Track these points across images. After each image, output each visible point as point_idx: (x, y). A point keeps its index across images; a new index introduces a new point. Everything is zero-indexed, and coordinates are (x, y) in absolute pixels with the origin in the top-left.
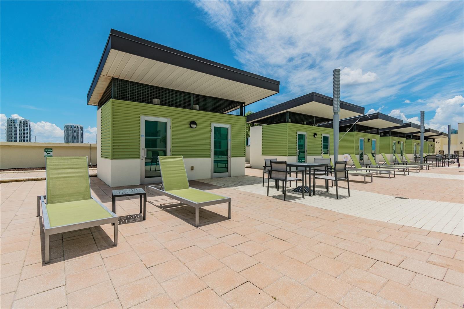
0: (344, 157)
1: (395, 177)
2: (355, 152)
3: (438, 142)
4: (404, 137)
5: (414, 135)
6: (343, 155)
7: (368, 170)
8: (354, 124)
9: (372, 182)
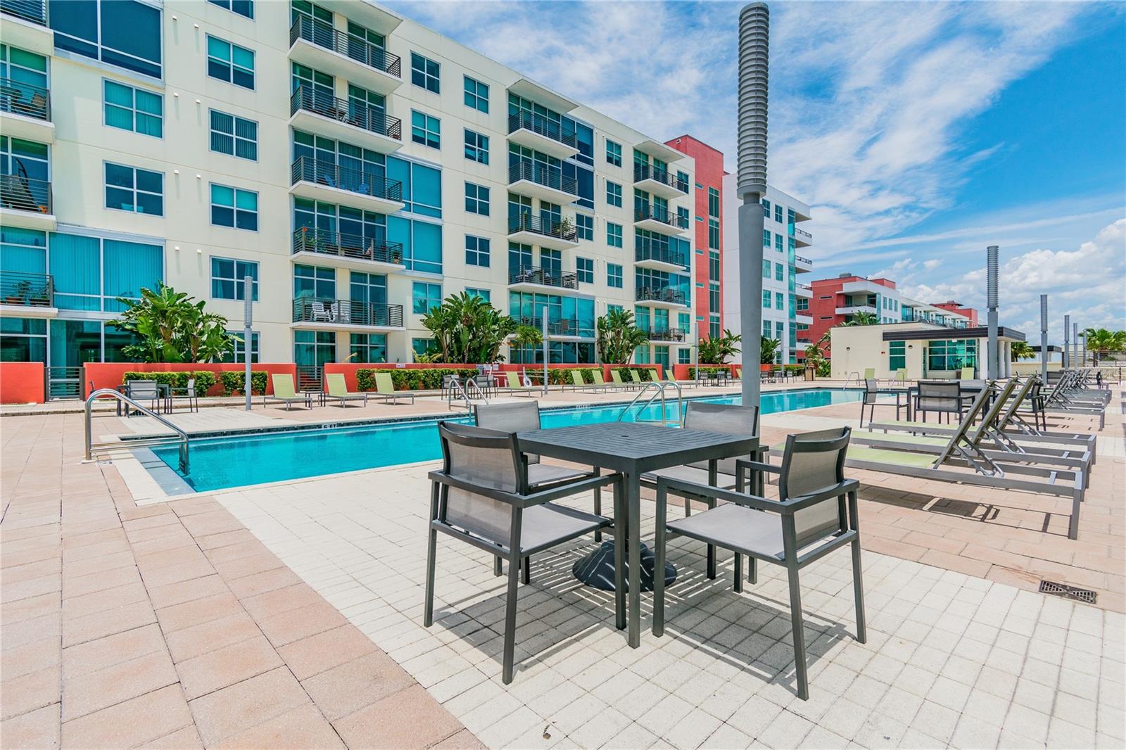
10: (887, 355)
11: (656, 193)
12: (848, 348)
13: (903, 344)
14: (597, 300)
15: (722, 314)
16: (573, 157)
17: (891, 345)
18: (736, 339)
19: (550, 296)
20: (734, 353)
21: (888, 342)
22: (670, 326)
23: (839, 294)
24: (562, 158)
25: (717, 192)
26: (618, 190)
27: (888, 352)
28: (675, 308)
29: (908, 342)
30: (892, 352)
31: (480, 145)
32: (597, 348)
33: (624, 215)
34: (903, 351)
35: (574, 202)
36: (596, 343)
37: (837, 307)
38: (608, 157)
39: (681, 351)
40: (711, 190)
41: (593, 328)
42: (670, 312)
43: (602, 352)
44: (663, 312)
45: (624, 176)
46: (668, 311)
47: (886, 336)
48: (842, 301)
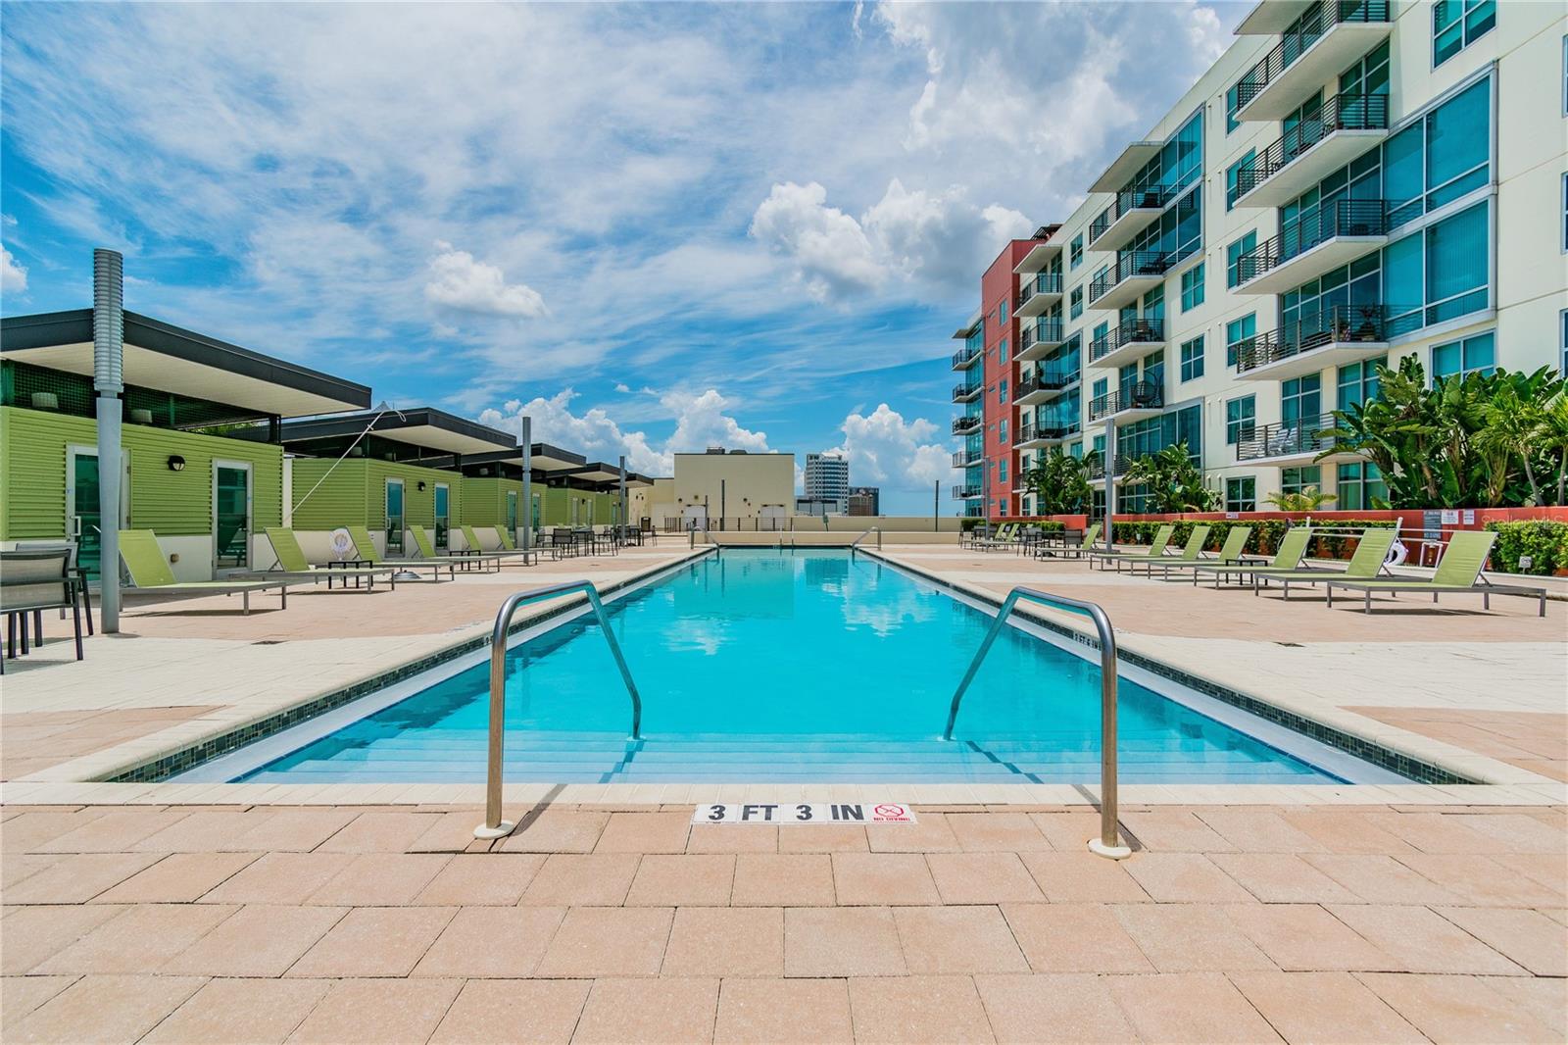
0: (332, 542)
1: (393, 589)
2: (366, 521)
3: (640, 497)
4: (543, 483)
5: (571, 477)
6: (331, 533)
7: (351, 574)
8: (364, 433)
9: (284, 608)
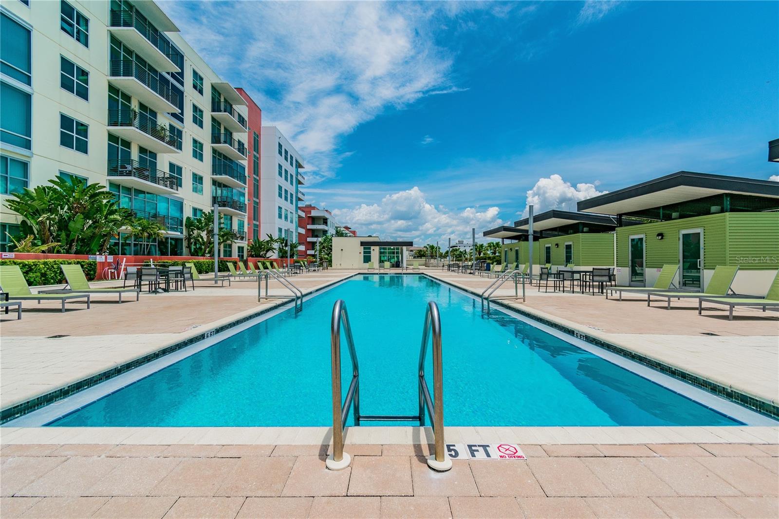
10: (362, 254)
11: (226, 125)
12: (342, 250)
13: (370, 249)
14: (185, 202)
15: (260, 223)
16: (168, 73)
17: (364, 249)
18: (276, 241)
19: (148, 193)
20: (274, 250)
21: (362, 247)
22: (233, 228)
23: (309, 217)
24: (159, 70)
25: (258, 136)
26: (200, 113)
27: (362, 253)
28: (237, 215)
29: (372, 248)
30: (365, 252)
31: (78, 23)
32: (185, 244)
33: (204, 135)
34: (370, 253)
35: (169, 114)
36: (184, 239)
37: (308, 224)
38: (194, 85)
39: (239, 248)
40: (255, 133)
41: (182, 226)
42: (233, 217)
43: (189, 247)
44: (229, 217)
45: (205, 102)
46: (231, 217)
47: (362, 244)
48: (310, 221)
